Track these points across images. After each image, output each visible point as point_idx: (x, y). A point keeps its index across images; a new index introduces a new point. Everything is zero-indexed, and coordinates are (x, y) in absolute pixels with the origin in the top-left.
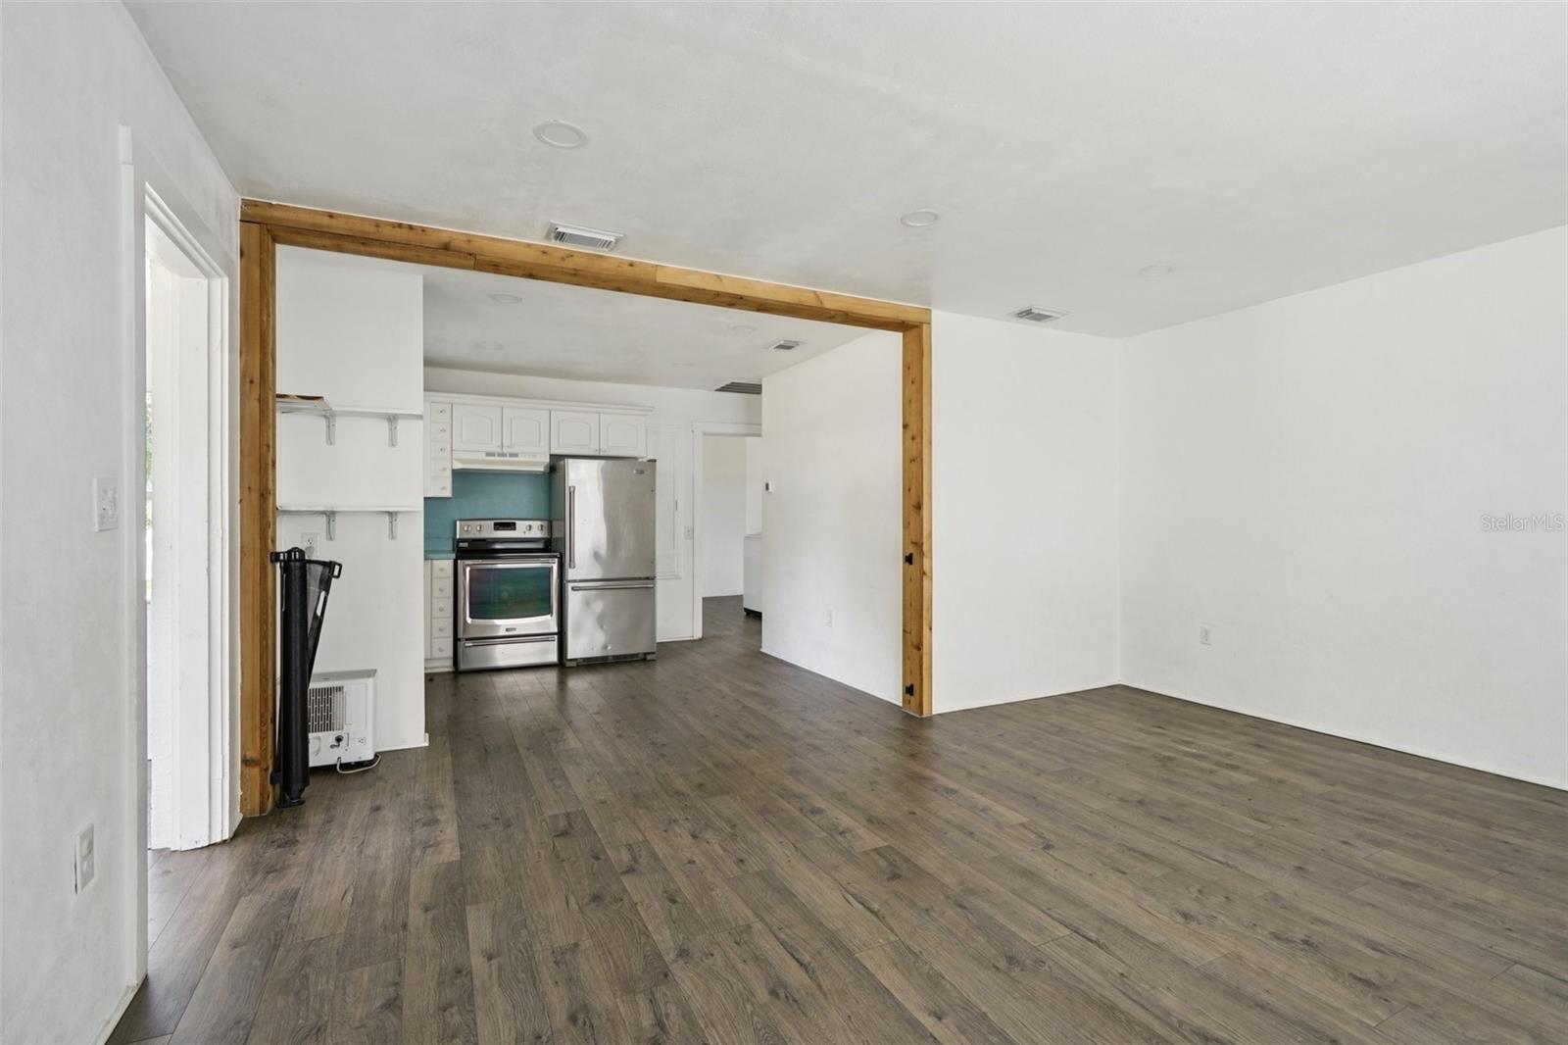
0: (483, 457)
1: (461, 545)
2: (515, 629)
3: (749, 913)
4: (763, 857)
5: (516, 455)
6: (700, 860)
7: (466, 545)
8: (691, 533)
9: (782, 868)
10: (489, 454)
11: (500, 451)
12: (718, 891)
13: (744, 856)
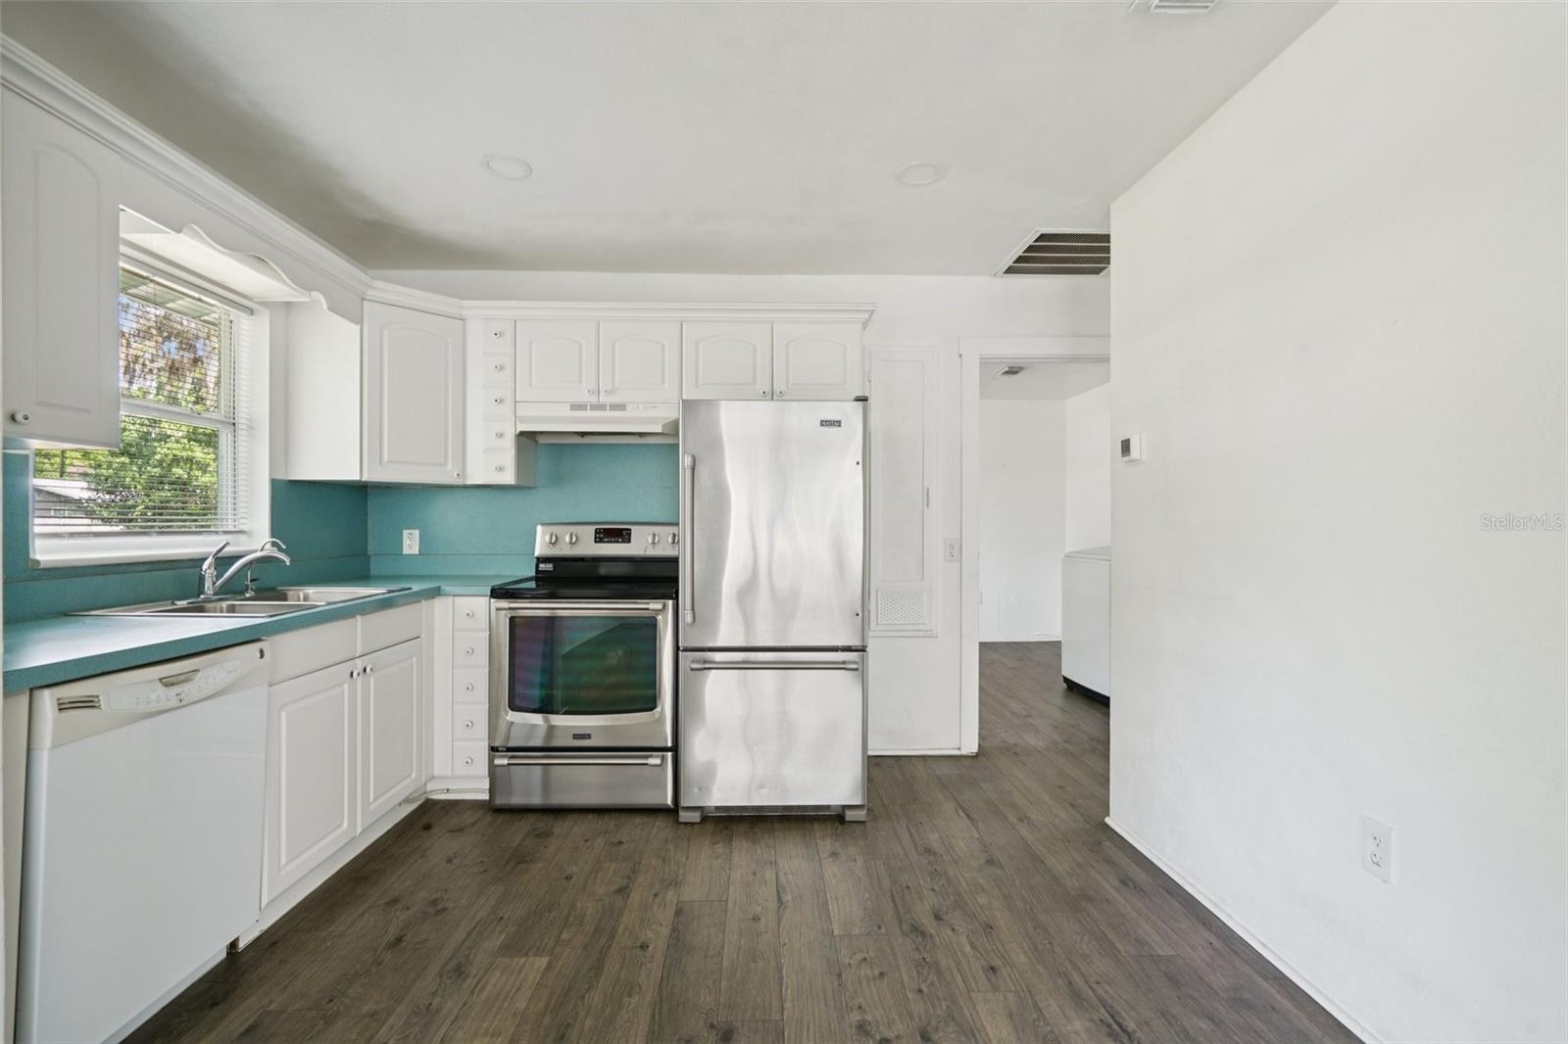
0: (567, 412)
1: (542, 566)
2: (588, 736)
5: (621, 407)
7: (549, 567)
8: (956, 551)
10: (575, 407)
11: (593, 399)
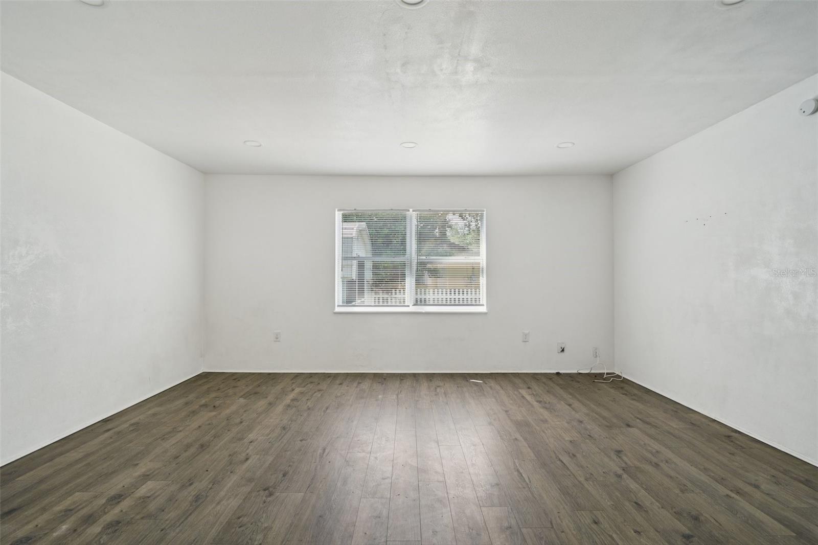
3: (586, 486)
4: (579, 521)
6: (631, 532)
9: (564, 508)
12: (609, 503)
13: (594, 526)
